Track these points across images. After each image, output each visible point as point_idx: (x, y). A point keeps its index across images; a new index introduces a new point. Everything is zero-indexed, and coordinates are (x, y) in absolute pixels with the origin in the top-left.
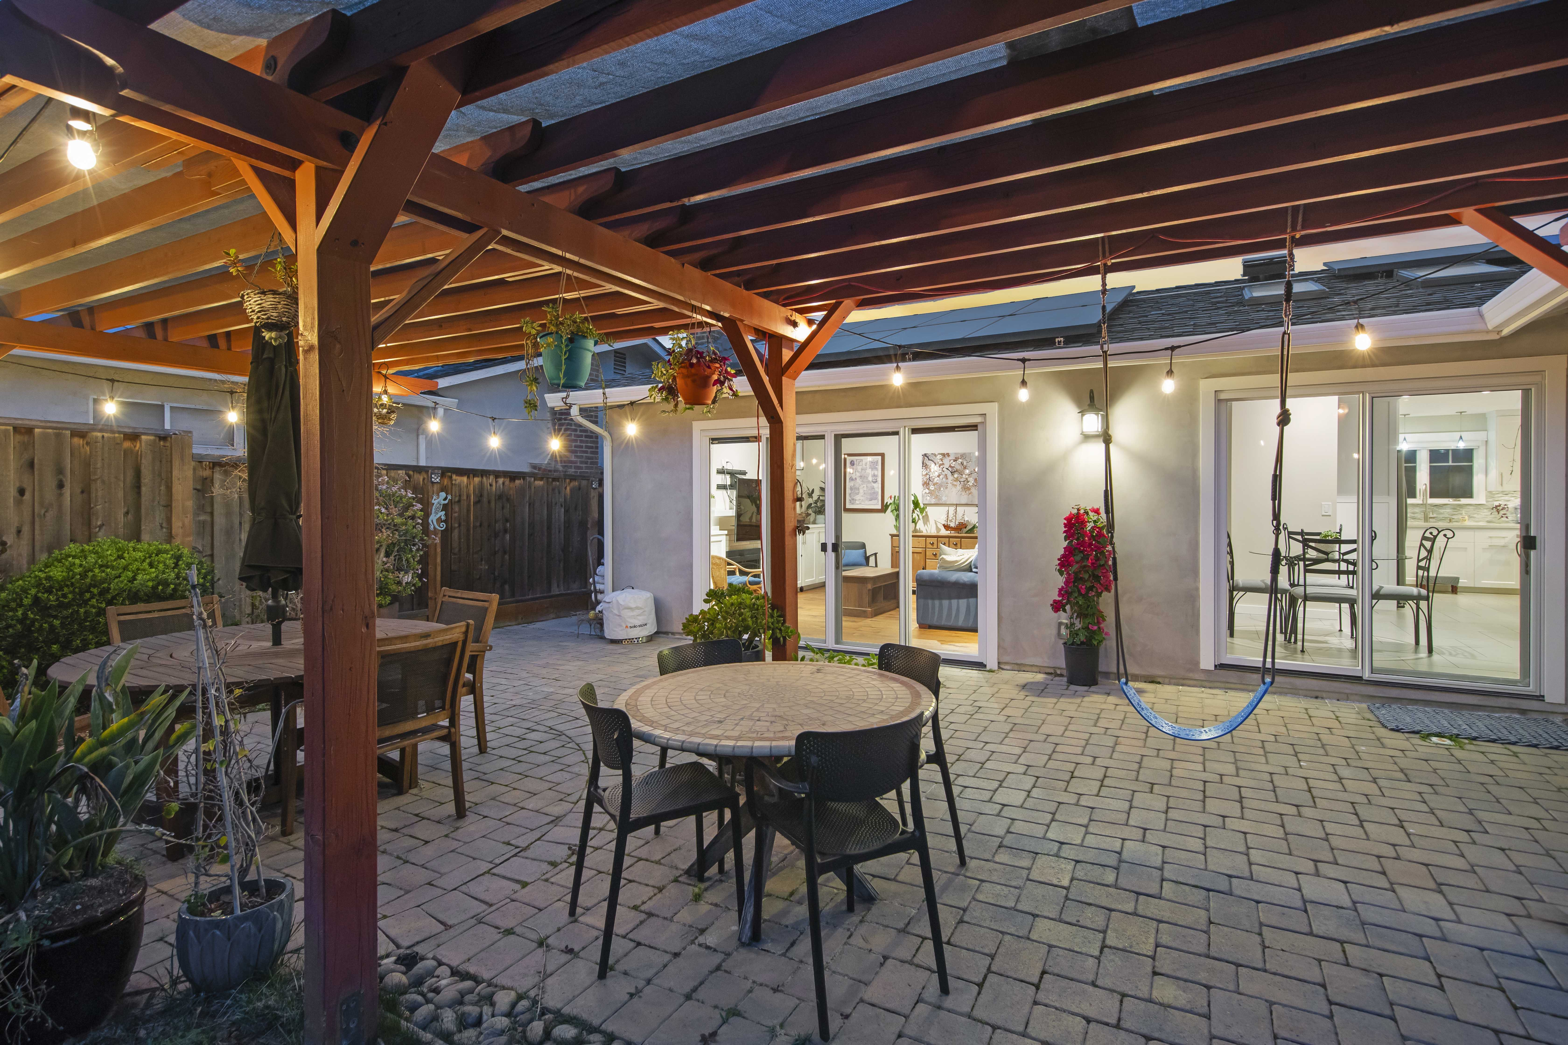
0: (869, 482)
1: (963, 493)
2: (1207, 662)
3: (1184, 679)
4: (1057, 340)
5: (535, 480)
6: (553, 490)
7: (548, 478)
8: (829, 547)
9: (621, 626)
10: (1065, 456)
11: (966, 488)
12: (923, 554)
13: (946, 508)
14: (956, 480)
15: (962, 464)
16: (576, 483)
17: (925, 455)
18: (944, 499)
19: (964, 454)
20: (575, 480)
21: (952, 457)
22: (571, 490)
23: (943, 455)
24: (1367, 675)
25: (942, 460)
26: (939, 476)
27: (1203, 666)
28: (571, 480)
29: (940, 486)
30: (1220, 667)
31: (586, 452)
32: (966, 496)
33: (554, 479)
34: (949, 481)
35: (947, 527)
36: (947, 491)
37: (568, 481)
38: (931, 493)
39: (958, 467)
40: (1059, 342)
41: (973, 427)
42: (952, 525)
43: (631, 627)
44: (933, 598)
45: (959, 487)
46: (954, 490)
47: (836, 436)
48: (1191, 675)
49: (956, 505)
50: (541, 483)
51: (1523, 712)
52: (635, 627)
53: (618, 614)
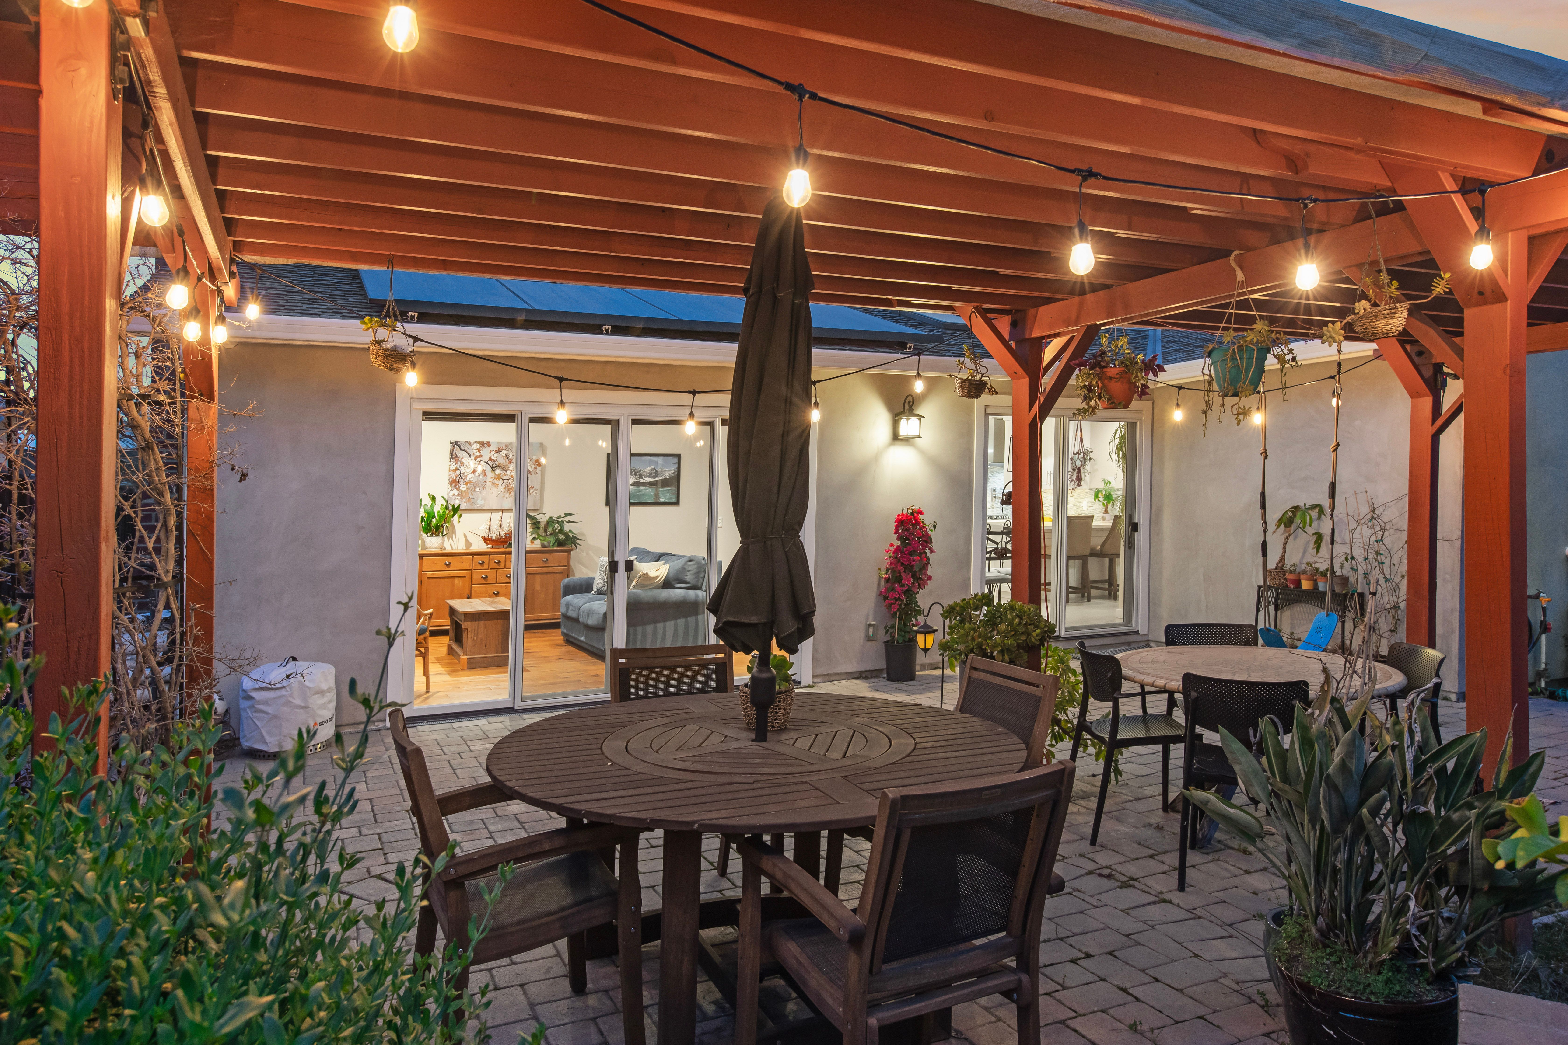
1: (507, 495)
10: (876, 458)
11: (510, 489)
12: (468, 578)
13: (487, 516)
14: (499, 477)
15: (507, 456)
17: (456, 443)
18: (480, 503)
19: (511, 444)
21: (494, 447)
23: (482, 444)
25: (479, 450)
26: (473, 472)
29: (475, 485)
32: (510, 499)
34: (488, 479)
35: (486, 540)
36: (484, 492)
38: (461, 495)
39: (502, 461)
42: (495, 537)
45: (501, 487)
46: (494, 490)
49: (502, 511)
52: (325, 722)
53: (303, 705)
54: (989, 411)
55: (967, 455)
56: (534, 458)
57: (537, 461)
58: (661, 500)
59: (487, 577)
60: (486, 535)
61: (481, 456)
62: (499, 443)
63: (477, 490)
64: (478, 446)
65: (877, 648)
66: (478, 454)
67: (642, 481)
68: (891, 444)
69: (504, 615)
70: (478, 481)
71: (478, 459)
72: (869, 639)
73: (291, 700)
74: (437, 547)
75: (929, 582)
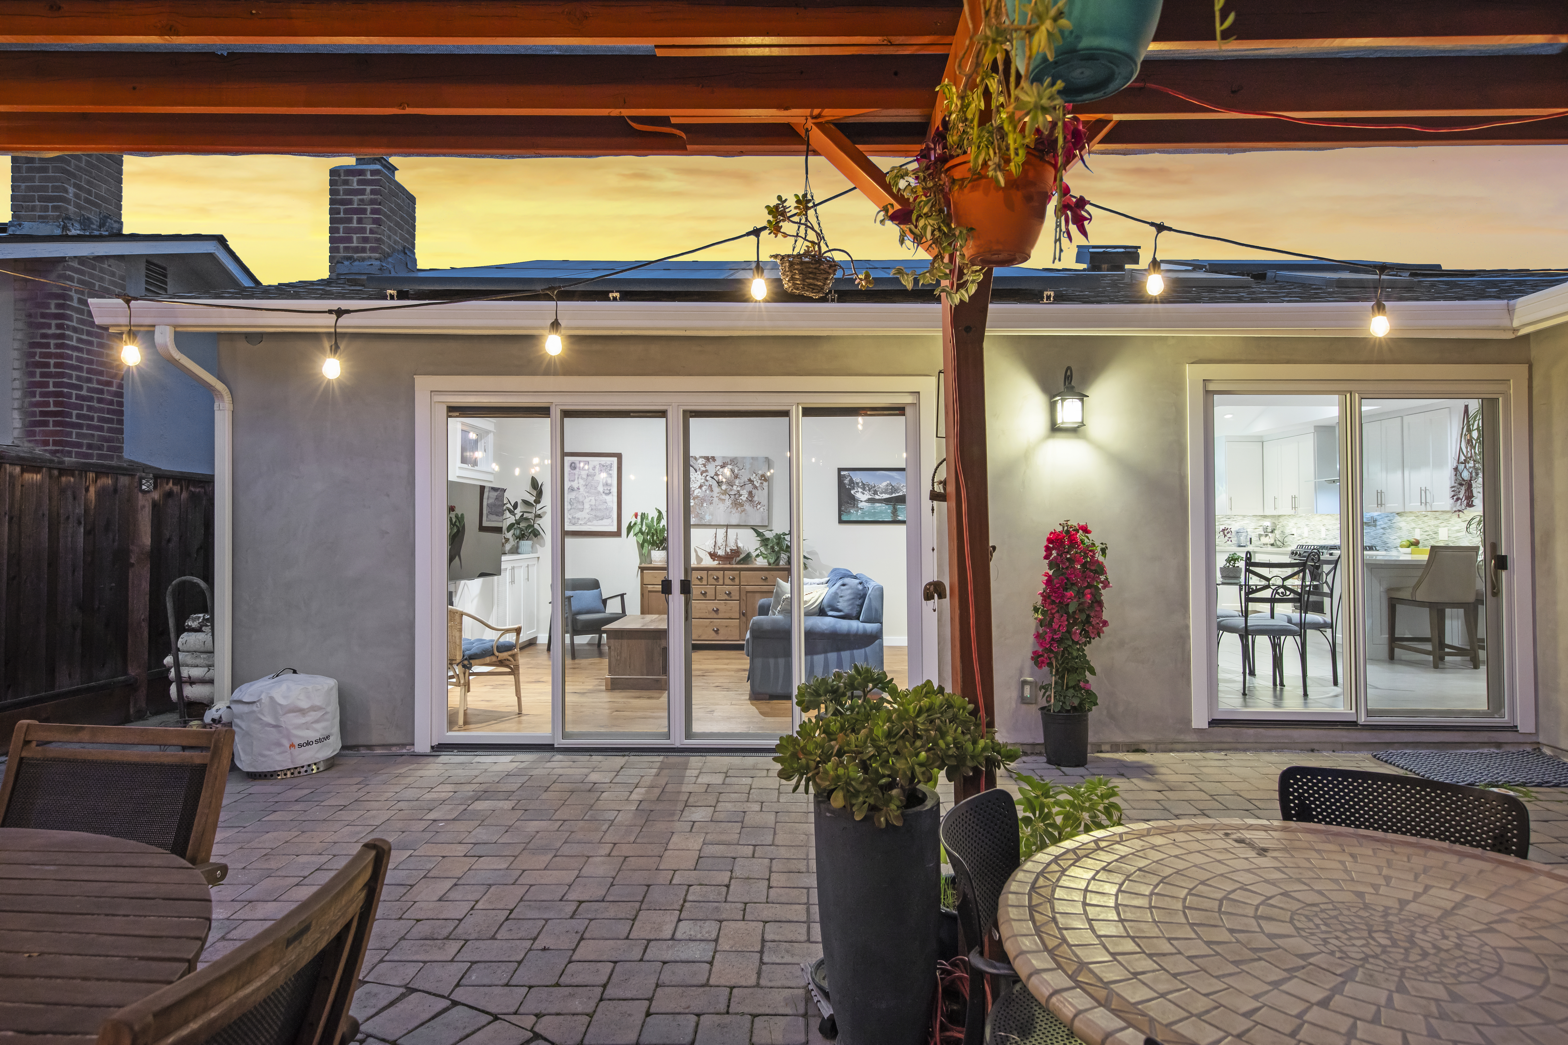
0: (599, 492)
1: (734, 511)
2: (1199, 721)
3: (1172, 743)
4: (1045, 293)
5: (23, 471)
6: (63, 491)
7: (50, 469)
8: (676, 587)
9: (279, 744)
11: (737, 504)
13: (712, 531)
14: (725, 492)
16: (108, 481)
18: (708, 519)
19: (736, 458)
20: (107, 474)
21: (719, 462)
22: (98, 494)
23: (707, 459)
24: (1362, 719)
25: (705, 465)
26: (701, 487)
27: (1194, 725)
28: (99, 475)
30: (1213, 723)
31: (101, 429)
32: (737, 515)
33: (63, 472)
34: (715, 494)
35: (713, 556)
36: (711, 507)
37: (91, 475)
40: (1048, 297)
41: (899, 410)
42: (721, 553)
43: (300, 746)
44: (776, 657)
45: (728, 503)
47: (684, 411)
48: (1182, 737)
49: (727, 526)
50: (37, 477)
51: (1498, 745)
52: (308, 744)
53: (273, 723)
54: (1211, 387)
55: (1177, 452)
56: (760, 472)
57: (763, 476)
58: (900, 518)
59: (706, 593)
60: (712, 550)
61: (706, 471)
62: (723, 457)
63: (705, 505)
64: (704, 461)
65: (1033, 713)
66: (704, 469)
67: (877, 497)
68: (1048, 437)
69: (661, 635)
70: (705, 496)
71: (704, 474)
72: (1023, 700)
73: (260, 716)
74: (660, 561)
75: (1104, 629)
